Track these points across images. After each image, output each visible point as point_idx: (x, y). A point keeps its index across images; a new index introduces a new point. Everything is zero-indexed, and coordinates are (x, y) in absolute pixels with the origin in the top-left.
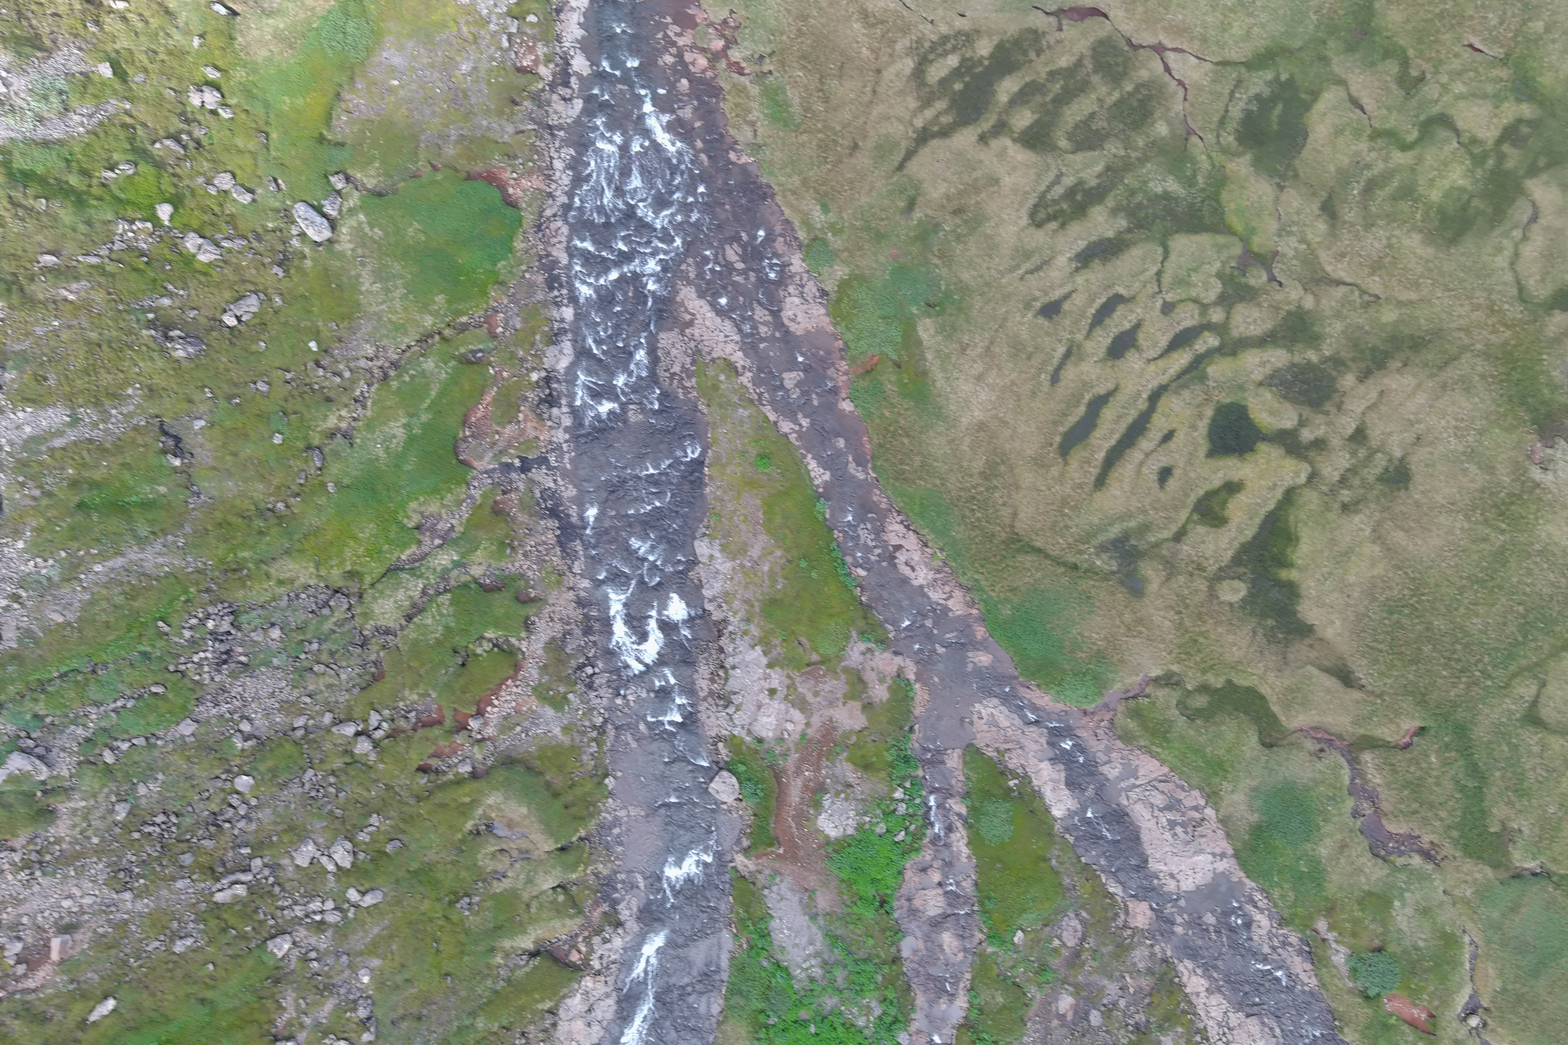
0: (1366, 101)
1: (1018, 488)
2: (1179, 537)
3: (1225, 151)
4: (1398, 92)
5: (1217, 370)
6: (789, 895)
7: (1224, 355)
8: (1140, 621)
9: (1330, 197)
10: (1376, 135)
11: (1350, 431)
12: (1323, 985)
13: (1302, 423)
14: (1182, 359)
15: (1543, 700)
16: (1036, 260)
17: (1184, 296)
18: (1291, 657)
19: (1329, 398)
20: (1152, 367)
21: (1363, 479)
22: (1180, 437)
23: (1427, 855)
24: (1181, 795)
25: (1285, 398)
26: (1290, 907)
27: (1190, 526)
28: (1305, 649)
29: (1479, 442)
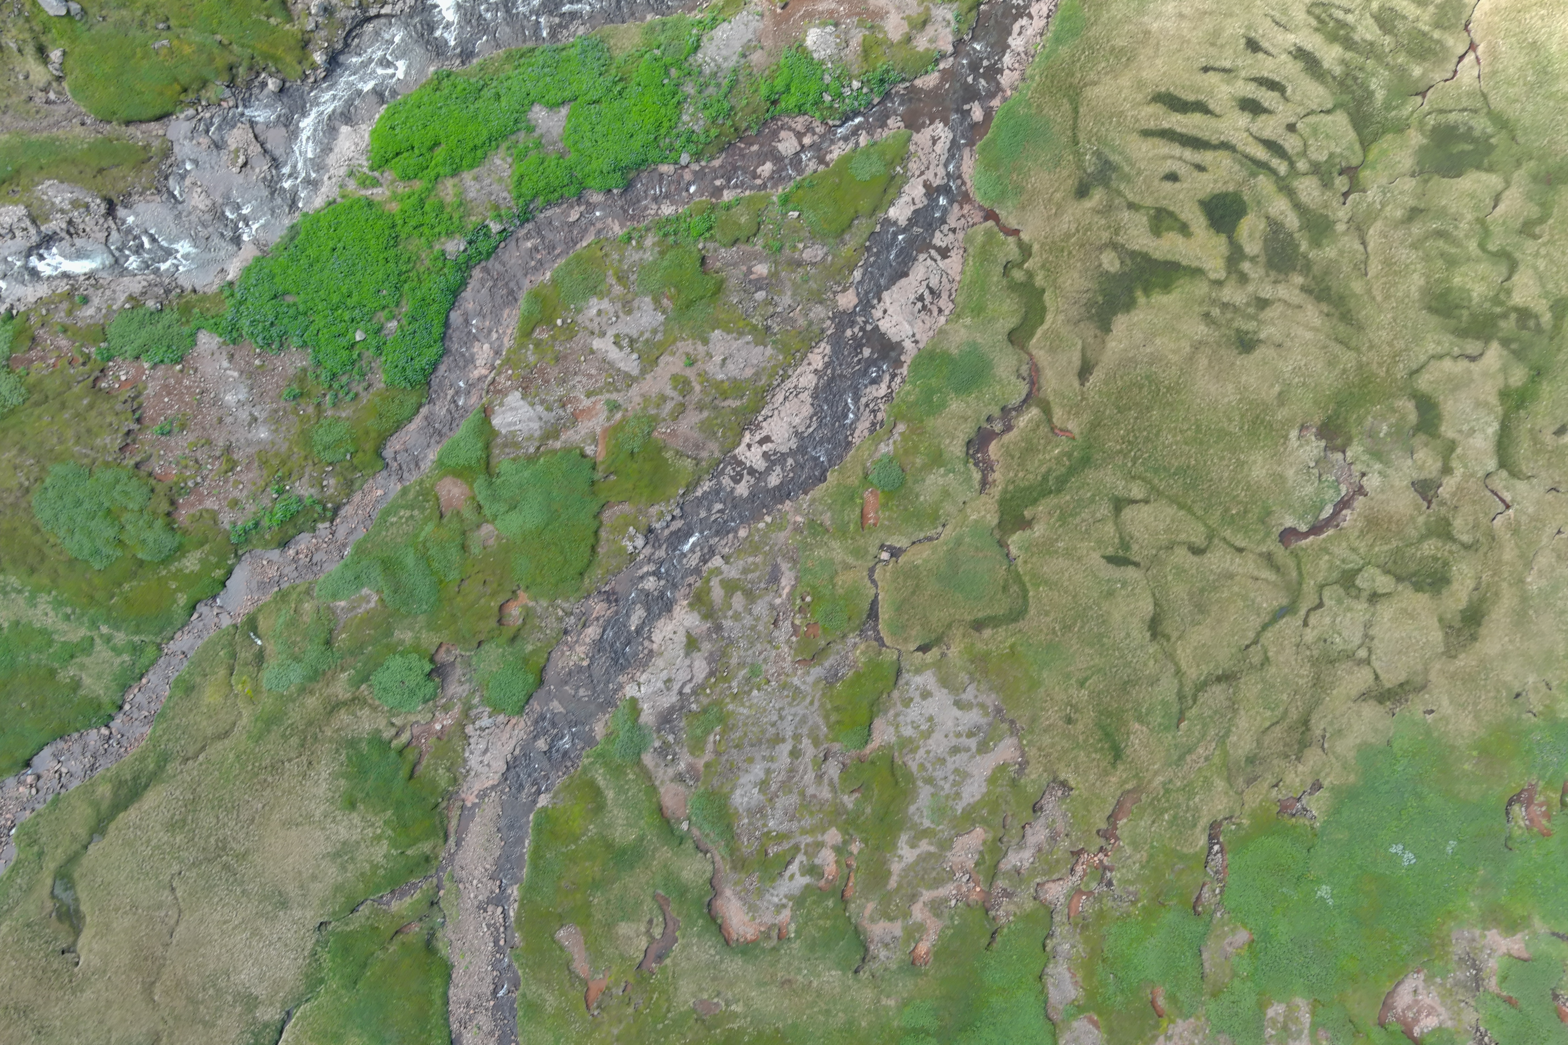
0: (1501, 208)
1: (1115, 78)
2: (1131, 206)
3: (1421, 123)
4: (1518, 224)
5: (1264, 182)
6: (751, 29)
7: (1276, 182)
8: (1059, 206)
9: (1422, 211)
10: (1481, 222)
11: (1263, 295)
12: (859, 448)
13: (1253, 259)
14: (1261, 153)
15: (1135, 506)
16: (1284, 20)
17: (1306, 135)
18: (1082, 325)
19: (1279, 271)
20: (1245, 135)
21: (1232, 319)
22: (1204, 176)
23: (984, 483)
25: (1265, 240)
26: (903, 401)
27: (1143, 211)
28: (1092, 333)
29: (1297, 387)
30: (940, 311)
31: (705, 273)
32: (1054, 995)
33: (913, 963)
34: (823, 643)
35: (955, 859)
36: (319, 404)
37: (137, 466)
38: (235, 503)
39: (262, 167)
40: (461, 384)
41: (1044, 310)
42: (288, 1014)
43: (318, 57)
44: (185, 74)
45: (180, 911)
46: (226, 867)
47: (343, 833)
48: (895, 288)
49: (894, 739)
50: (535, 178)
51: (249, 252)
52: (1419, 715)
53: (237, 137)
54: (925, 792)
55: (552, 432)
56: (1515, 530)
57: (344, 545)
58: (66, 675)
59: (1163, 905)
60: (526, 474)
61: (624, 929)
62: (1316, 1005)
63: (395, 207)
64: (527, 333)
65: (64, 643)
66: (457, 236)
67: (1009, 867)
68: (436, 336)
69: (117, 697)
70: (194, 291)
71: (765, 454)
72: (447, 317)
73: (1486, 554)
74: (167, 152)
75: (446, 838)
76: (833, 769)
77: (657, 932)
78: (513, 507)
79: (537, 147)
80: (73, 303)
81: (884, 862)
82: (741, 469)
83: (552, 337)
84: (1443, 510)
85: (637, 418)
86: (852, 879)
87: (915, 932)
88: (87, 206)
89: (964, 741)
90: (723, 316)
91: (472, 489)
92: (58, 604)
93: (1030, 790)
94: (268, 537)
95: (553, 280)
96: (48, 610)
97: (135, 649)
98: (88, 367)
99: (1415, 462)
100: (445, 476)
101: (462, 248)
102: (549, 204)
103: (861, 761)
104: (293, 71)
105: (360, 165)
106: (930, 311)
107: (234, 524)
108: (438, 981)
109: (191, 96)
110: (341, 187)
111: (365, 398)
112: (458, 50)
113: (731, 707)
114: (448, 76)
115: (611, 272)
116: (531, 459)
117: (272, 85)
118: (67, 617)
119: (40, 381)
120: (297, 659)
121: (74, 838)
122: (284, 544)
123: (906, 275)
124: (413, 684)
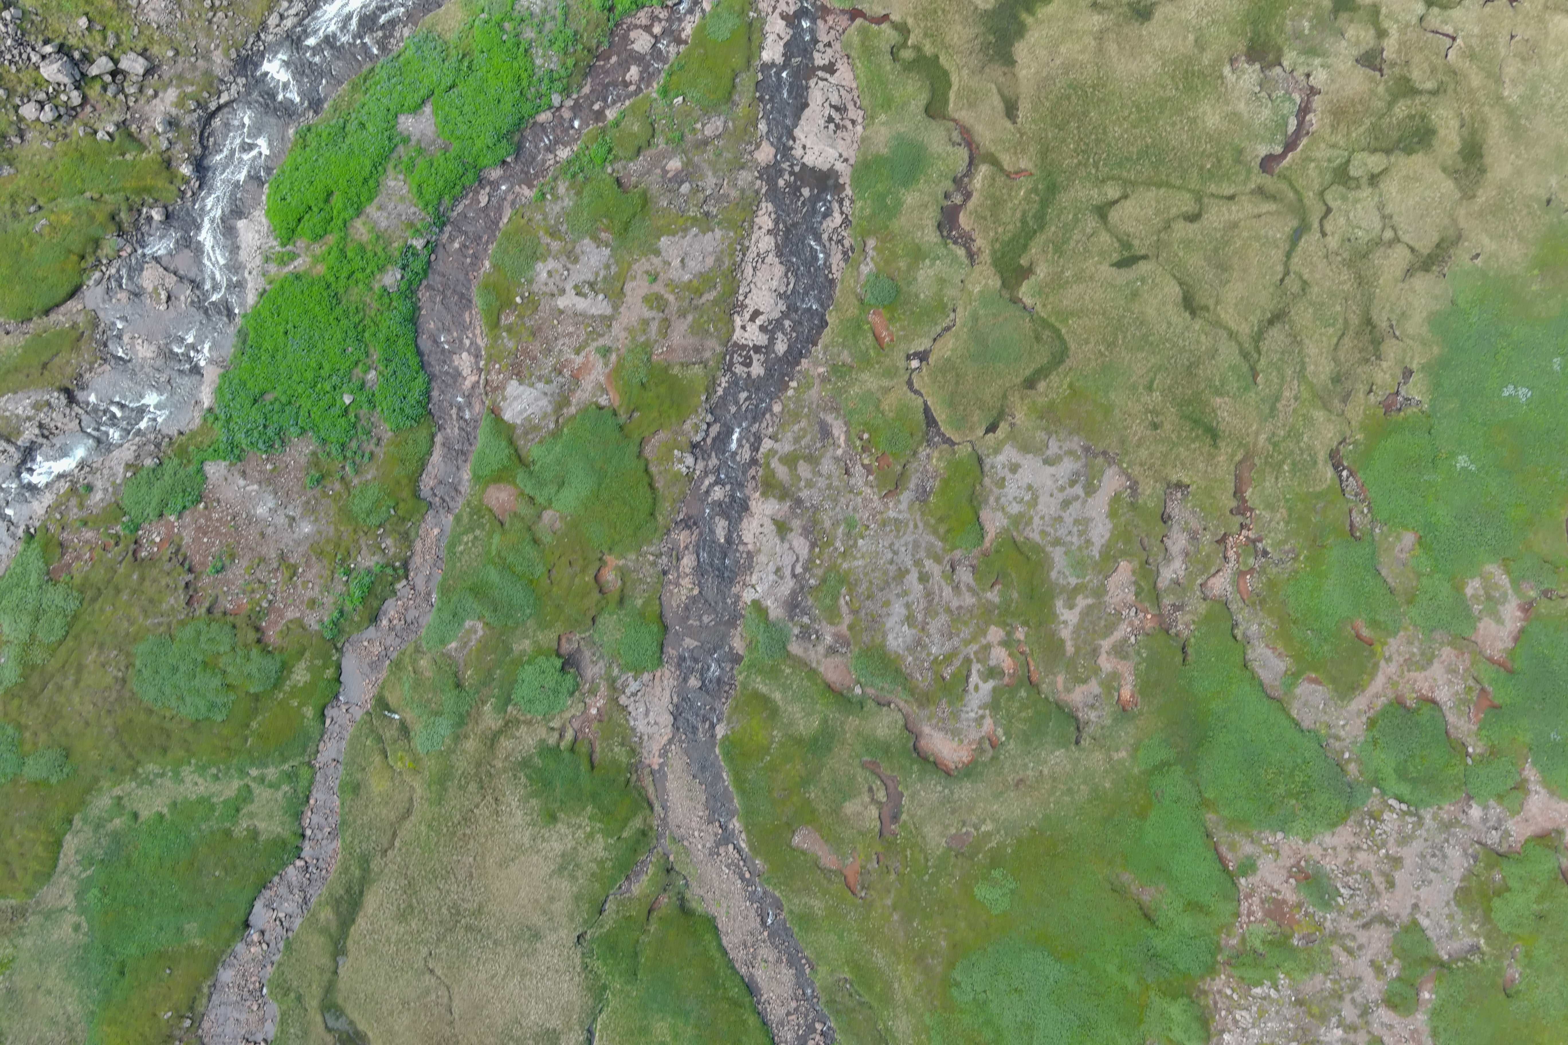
12: (842, 280)
15: (1118, 206)
18: (987, 70)
23: (971, 255)
24: (850, 106)
26: (861, 218)
28: (1000, 72)
29: (1208, 27)
30: (853, 122)
31: (625, 192)
32: (1265, 676)
33: (1124, 710)
34: (899, 468)
35: (1114, 600)
36: (342, 478)
37: (209, 611)
38: (313, 603)
39: (185, 294)
40: (460, 399)
41: (946, 74)
42: (590, 1032)
43: (186, 170)
44: (75, 242)
45: (448, 988)
46: (469, 928)
47: (558, 847)
48: (802, 122)
49: (1005, 522)
50: (431, 181)
51: (211, 374)
52: (1467, 264)
53: (149, 277)
54: (1058, 555)
55: (562, 402)
56: (1471, 55)
57: (429, 594)
58: (241, 828)
59: (1323, 547)
60: (558, 449)
61: (850, 808)
62: (1506, 564)
63: (321, 269)
64: (495, 324)
65: (225, 802)
66: (389, 267)
67: (1167, 583)
68: (416, 367)
69: (295, 827)
70: (181, 433)
71: (762, 328)
72: (417, 346)
73: (1455, 90)
74: (95, 322)
75: (651, 807)
76: (965, 575)
77: (881, 796)
78: (561, 485)
79: (420, 153)
80: (80, 496)
81: (1053, 634)
82: (747, 353)
83: (518, 316)
84: (1397, 70)
85: (631, 351)
86: (1032, 664)
87: (1111, 683)
88: (49, 404)
89: (1070, 492)
90: (661, 223)
91: (517, 486)
92: (202, 769)
93: (1151, 505)
94: (357, 618)
95: (494, 266)
96: (196, 779)
97: (289, 777)
98: (122, 545)
99: (1349, 40)
100: (487, 486)
101: (399, 277)
102: (456, 200)
103: (986, 554)
104: (169, 193)
105: (272, 247)
106: (844, 127)
107: (321, 621)
108: (708, 937)
109: (91, 260)
110: (264, 275)
111: (380, 452)
112: (306, 104)
113: (845, 566)
114: (309, 130)
115: (541, 233)
116: (555, 434)
117: (157, 215)
118: (216, 777)
119: (86, 578)
120: (438, 714)
121: (322, 971)
122: (374, 619)
123: (806, 105)
124: (552, 684)
